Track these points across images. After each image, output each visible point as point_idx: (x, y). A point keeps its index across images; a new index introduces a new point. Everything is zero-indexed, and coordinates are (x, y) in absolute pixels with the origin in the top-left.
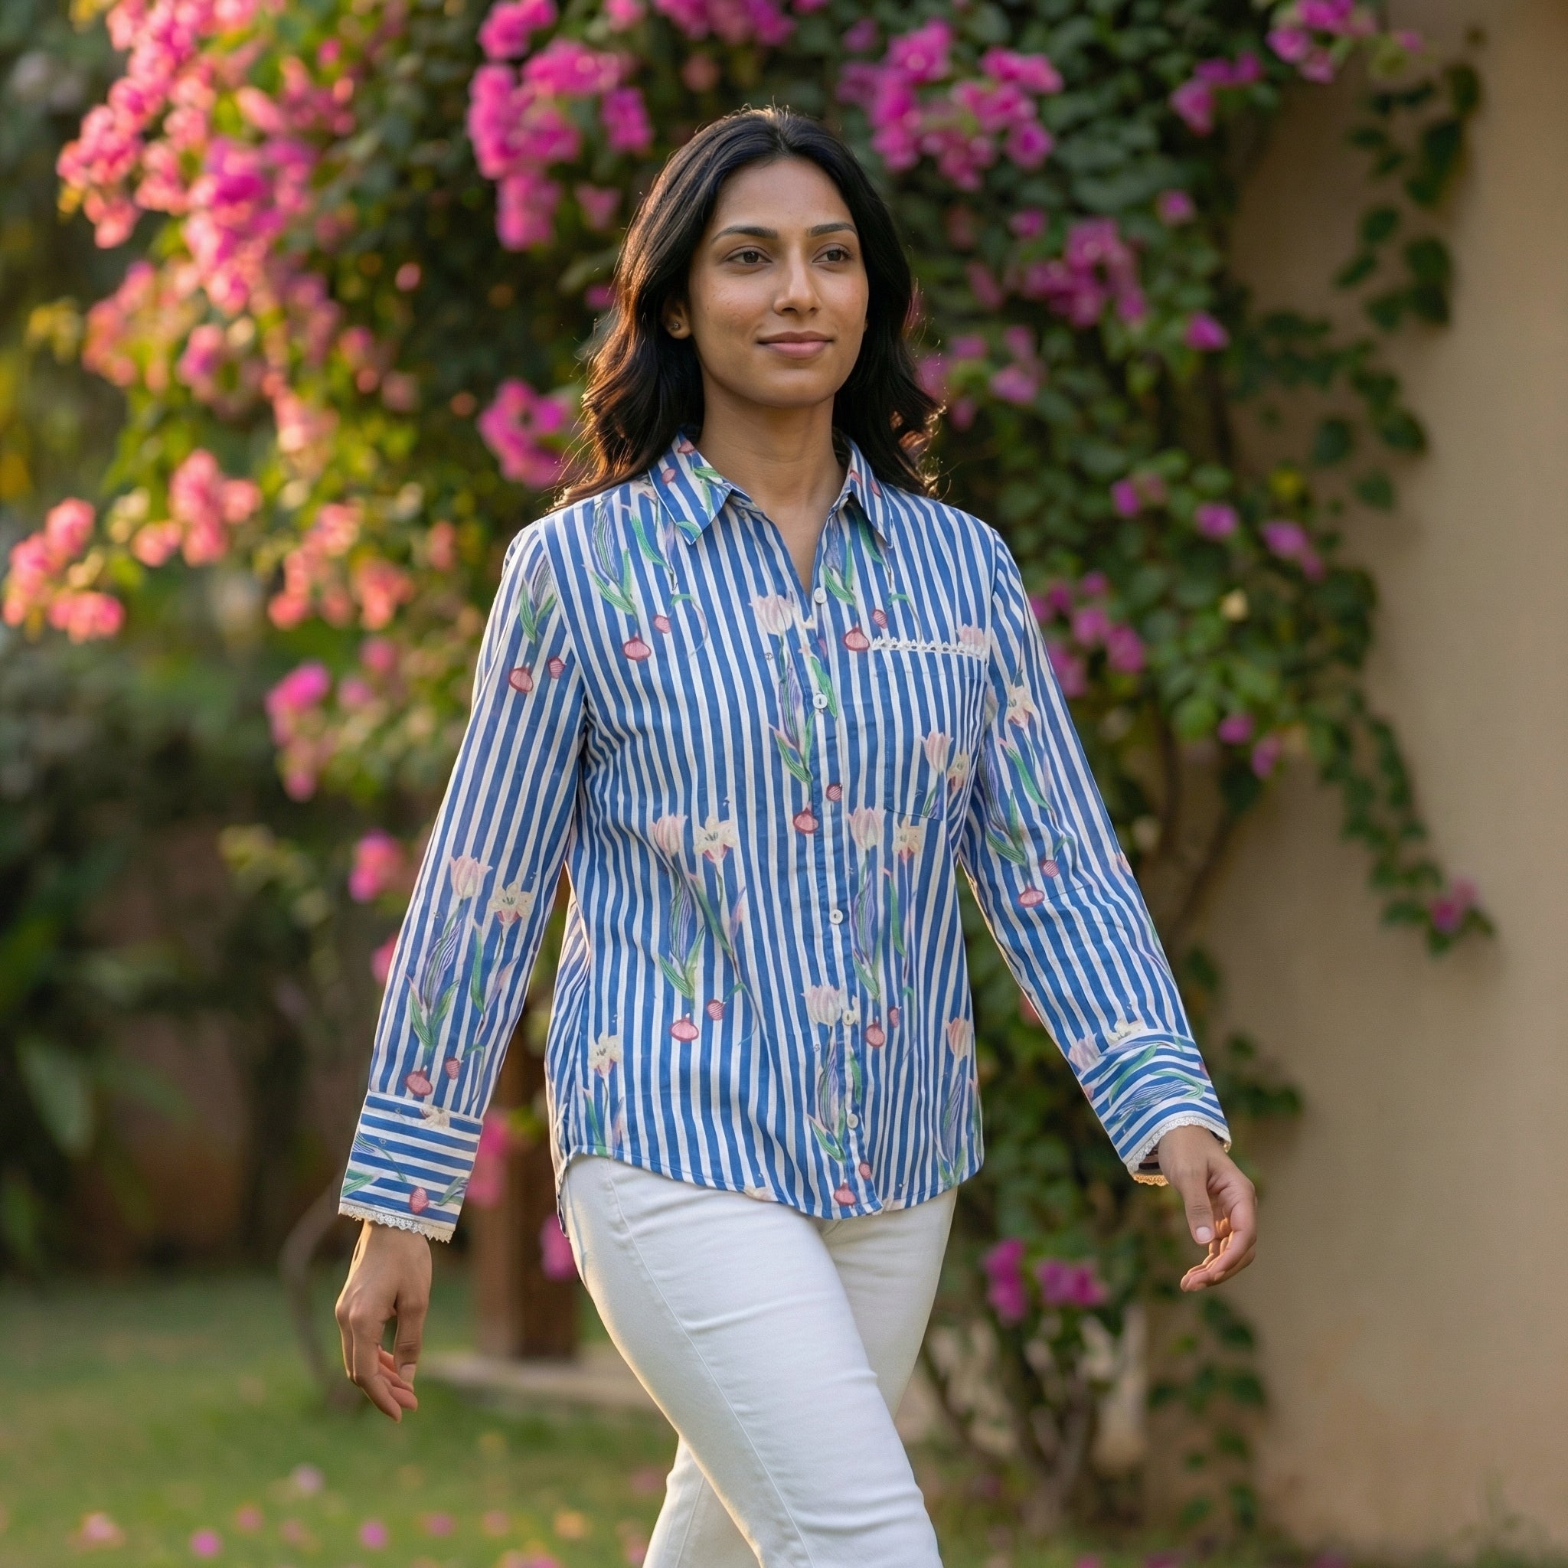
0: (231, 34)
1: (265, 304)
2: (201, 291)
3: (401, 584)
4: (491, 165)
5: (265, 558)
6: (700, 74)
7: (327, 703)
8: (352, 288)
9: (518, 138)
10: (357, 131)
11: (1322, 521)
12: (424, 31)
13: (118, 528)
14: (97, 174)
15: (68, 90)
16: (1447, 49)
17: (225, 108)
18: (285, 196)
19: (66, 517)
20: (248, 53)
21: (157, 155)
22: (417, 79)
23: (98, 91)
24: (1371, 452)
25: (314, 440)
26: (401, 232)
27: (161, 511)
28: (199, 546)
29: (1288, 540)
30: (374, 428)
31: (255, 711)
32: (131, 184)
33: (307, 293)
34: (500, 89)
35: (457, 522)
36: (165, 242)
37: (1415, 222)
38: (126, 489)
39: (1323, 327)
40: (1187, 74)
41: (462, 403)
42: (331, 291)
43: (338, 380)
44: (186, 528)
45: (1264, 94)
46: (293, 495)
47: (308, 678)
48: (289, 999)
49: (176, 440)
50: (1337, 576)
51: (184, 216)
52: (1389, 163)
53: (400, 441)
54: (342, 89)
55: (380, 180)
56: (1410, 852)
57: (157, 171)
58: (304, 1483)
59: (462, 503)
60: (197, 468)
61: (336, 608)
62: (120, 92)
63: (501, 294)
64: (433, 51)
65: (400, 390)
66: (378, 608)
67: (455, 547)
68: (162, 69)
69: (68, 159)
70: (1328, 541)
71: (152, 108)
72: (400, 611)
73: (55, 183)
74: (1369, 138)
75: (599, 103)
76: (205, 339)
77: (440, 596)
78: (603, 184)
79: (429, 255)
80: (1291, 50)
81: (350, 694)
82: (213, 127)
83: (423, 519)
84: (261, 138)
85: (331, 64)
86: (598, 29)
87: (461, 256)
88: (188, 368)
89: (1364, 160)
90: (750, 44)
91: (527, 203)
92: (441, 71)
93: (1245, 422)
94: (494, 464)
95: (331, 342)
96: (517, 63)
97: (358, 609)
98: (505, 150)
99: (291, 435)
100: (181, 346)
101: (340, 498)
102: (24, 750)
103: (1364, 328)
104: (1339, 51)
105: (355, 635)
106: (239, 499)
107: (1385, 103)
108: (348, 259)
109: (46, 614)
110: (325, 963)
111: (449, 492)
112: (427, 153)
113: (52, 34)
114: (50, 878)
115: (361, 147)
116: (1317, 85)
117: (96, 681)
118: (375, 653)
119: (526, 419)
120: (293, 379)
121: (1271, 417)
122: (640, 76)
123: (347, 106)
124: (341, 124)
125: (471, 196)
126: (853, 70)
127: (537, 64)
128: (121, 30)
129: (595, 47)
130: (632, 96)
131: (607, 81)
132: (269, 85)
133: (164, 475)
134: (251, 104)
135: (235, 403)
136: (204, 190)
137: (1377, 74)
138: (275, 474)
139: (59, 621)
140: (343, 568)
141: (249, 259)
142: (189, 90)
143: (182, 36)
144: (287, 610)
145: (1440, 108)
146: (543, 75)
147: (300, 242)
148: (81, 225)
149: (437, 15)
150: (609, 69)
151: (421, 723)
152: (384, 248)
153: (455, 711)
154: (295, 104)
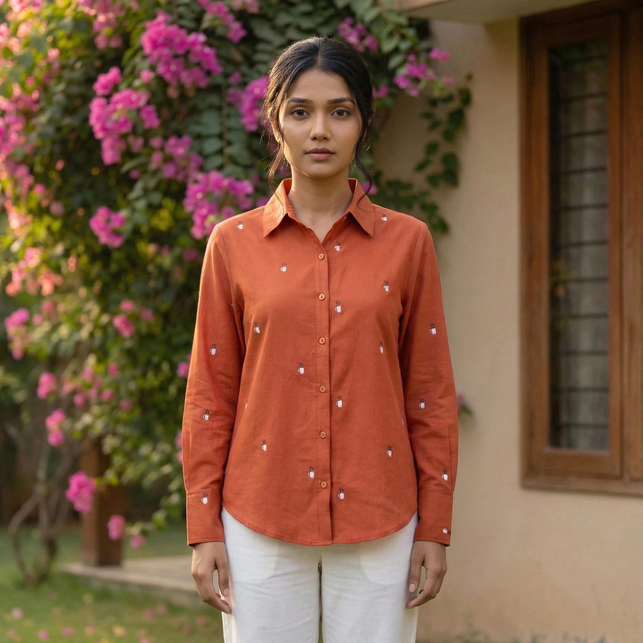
1: (6, 176)
3: (58, 279)
4: (99, 135)
5: (4, 269)
6: (173, 92)
7: (28, 324)
8: (38, 168)
9: (109, 125)
10: (42, 111)
12: (67, 74)
16: (459, 83)
18: (14, 137)
22: (65, 93)
25: (23, 225)
26: (57, 149)
30: (47, 220)
33: (23, 171)
34: (102, 107)
35: (78, 256)
37: (445, 148)
39: (409, 186)
41: (81, 213)
42: (31, 172)
43: (33, 204)
45: (389, 101)
46: (16, 247)
47: (19, 315)
48: (12, 430)
52: (435, 125)
53: (57, 225)
54: (35, 95)
55: (50, 130)
58: (17, 613)
59: (81, 248)
61: (32, 290)
63: (95, 172)
64: (70, 83)
65: (57, 208)
66: (47, 288)
67: (77, 264)
72: (56, 289)
74: (428, 115)
75: (139, 110)
79: (67, 156)
80: (403, 84)
81: (37, 319)
83: (67, 254)
84: (4, 113)
85: (30, 85)
86: (137, 83)
87: (80, 158)
89: (425, 123)
91: (112, 147)
92: (75, 90)
94: (96, 238)
95: (31, 188)
96: (108, 97)
97: (40, 288)
98: (104, 129)
99: (14, 223)
101: (35, 245)
103: (425, 187)
104: (422, 85)
105: (39, 296)
107: (434, 102)
108: (38, 159)
110: (25, 417)
111: (74, 246)
112: (67, 121)
115: (43, 119)
116: (413, 98)
118: (46, 305)
119: (108, 221)
120: (17, 200)
123: (37, 102)
124: (36, 108)
126: (231, 91)
127: (117, 97)
129: (136, 89)
130: (151, 109)
131: (142, 102)
132: (8, 95)
137: (436, 93)
138: (8, 239)
140: (35, 274)
144: (12, 289)
145: (455, 105)
146: (119, 101)
147: (20, 153)
149: (72, 68)
150: (142, 98)
151: (64, 331)
152: (51, 154)
153: (78, 326)
154: (17, 100)
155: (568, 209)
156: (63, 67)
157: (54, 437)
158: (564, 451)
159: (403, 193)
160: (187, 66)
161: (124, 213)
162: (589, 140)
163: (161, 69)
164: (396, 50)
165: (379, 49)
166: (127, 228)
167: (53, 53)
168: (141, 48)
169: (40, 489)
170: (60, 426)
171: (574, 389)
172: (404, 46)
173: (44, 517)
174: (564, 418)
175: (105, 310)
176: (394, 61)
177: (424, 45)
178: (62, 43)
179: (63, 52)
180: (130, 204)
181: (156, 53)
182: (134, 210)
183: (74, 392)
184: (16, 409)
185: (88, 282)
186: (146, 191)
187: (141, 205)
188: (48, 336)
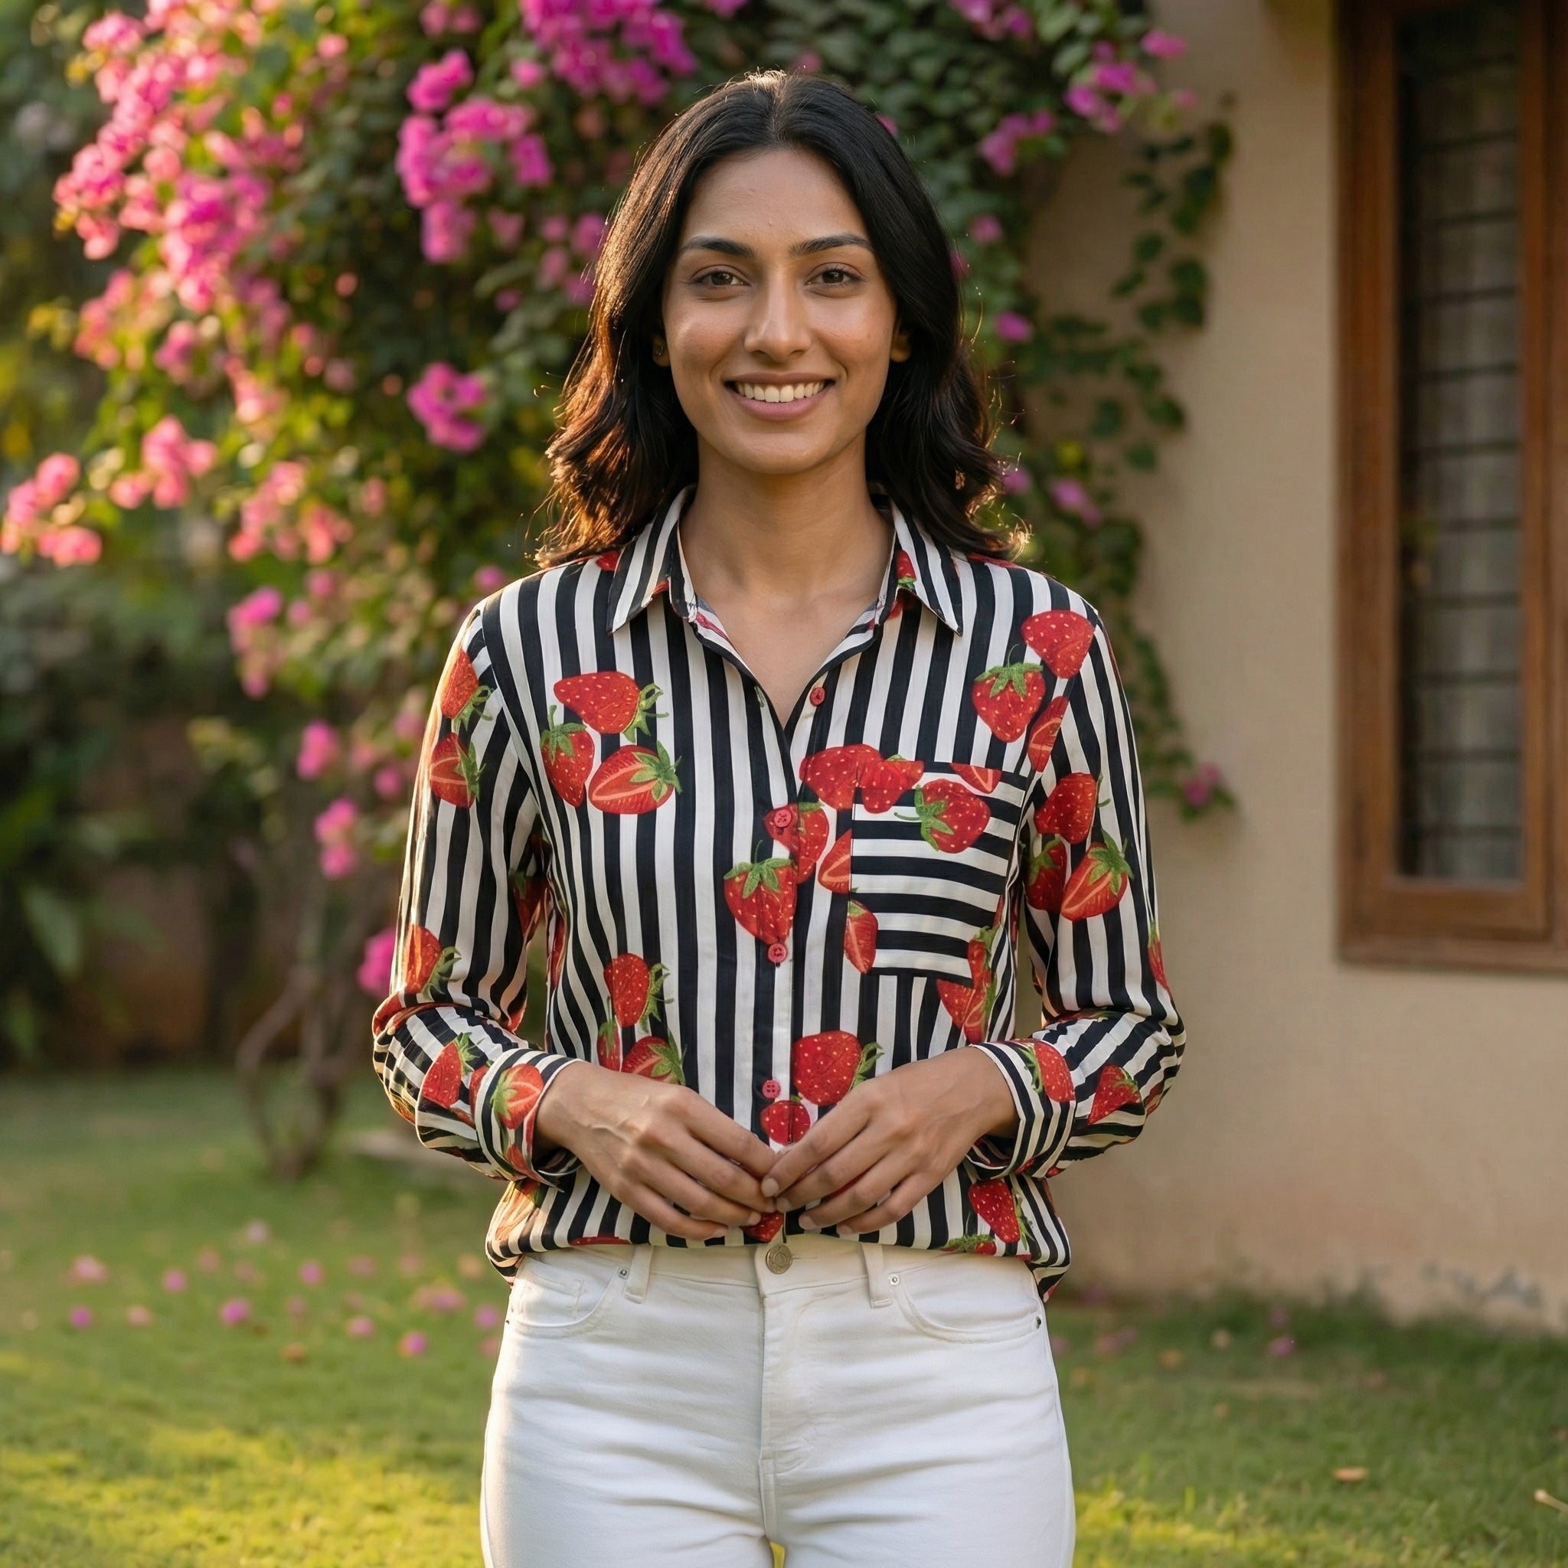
0: (199, 89)
1: (227, 303)
2: (174, 295)
3: (342, 527)
4: (417, 194)
5: (224, 505)
6: (590, 123)
7: (278, 621)
8: (301, 291)
9: (441, 174)
10: (305, 167)
11: (1099, 480)
12: (363, 89)
13: (98, 479)
14: (87, 200)
15: (62, 135)
16: (1206, 112)
17: (195, 150)
18: (245, 219)
19: (56, 467)
20: (215, 105)
21: (137, 185)
22: (357, 127)
23: (89, 132)
24: (1139, 426)
25: (268, 411)
26: (341, 248)
27: (134, 461)
28: (166, 493)
29: (1071, 496)
30: (320, 403)
31: (217, 628)
32: (116, 208)
33: (263, 295)
34: (426, 137)
35: (386, 478)
36: (143, 255)
37: (1178, 247)
38: (107, 445)
39: (1098, 329)
40: (993, 127)
41: (391, 386)
42: (284, 294)
43: (289, 366)
44: (157, 479)
45: (1055, 145)
46: (251, 455)
47: (264, 600)
48: (246, 854)
49: (149, 411)
50: (1110, 523)
51: (160, 234)
52: (1155, 200)
53: (339, 413)
54: (294, 134)
55: (324, 206)
56: (1166, 743)
57: (136, 198)
58: (255, 1233)
59: (392, 461)
60: (167, 431)
61: (285, 546)
62: (107, 135)
63: (424, 299)
64: (368, 106)
65: (339, 374)
66: (320, 545)
67: (387, 498)
68: (142, 117)
69: (64, 188)
70: (1104, 497)
71: (132, 149)
72: (339, 549)
73: (52, 208)
74: (1140, 180)
75: (506, 147)
76: (180, 333)
77: (374, 538)
78: (511, 209)
79: (363, 265)
80: (1085, 105)
81: (298, 611)
82: (185, 163)
83: (361, 473)
84: (224, 173)
85: (281, 110)
86: (507, 88)
87: (390, 265)
88: (167, 356)
89: (1136, 196)
90: (632, 100)
91: (447, 224)
92: (378, 121)
93: (1036, 402)
94: (421, 431)
95: (283, 332)
96: (439, 116)
97: (303, 547)
98: (429, 183)
99: (248, 408)
100: (158, 338)
101: (293, 456)
102: (28, 657)
103: (1136, 329)
104: (1126, 109)
105: (302, 566)
106: (202, 456)
107: (1152, 153)
108: (297, 271)
109: (35, 544)
110: (274, 825)
111: (378, 456)
112: (361, 187)
113: (49, 90)
114: (47, 759)
115: (309, 181)
116: (1102, 137)
117: (88, 603)
118: (318, 582)
119: (449, 393)
120: (252, 360)
121: (1058, 399)
122: (541, 125)
123: (295, 150)
124: (292, 161)
125: (400, 218)
127: (458, 115)
128: (108, 87)
129: (501, 100)
130: (535, 143)
131: (515, 128)
132: (233, 133)
133: (138, 435)
134: (216, 144)
135: (205, 382)
136: (176, 212)
137: (1158, 130)
138: (233, 439)
139: (45, 550)
140: (292, 514)
141: (214, 269)
142: (164, 133)
143: (157, 93)
144: (243, 548)
145: (1198, 158)
146: (463, 124)
147: (258, 252)
148: (74, 240)
149: (372, 75)
150: (515, 120)
151: (356, 637)
152: (327, 260)
153: (386, 627)
154: (253, 146)
155: (1437, 376)
156: (353, 74)
157: (334, 862)
158: (1426, 885)
159: (1086, 343)
160: (617, 54)
161: (483, 378)
162: (1483, 233)
163: (561, 61)
164: (1070, 36)
165: (1035, 35)
166: (491, 409)
167: (331, 45)
168: (519, 22)
169: (305, 978)
170: (349, 834)
171: (1449, 755)
172: (1089, 25)
173: (314, 1039)
174: (1429, 814)
175: (443, 591)
176: (1067, 58)
177: (1131, 25)
178: (353, 24)
179: (352, 41)
180: (494, 360)
181: (551, 28)
182: (504, 373)
183: (378, 767)
184: (254, 811)
185: (407, 535)
186: (532, 334)
187: (519, 362)
188: (320, 648)
